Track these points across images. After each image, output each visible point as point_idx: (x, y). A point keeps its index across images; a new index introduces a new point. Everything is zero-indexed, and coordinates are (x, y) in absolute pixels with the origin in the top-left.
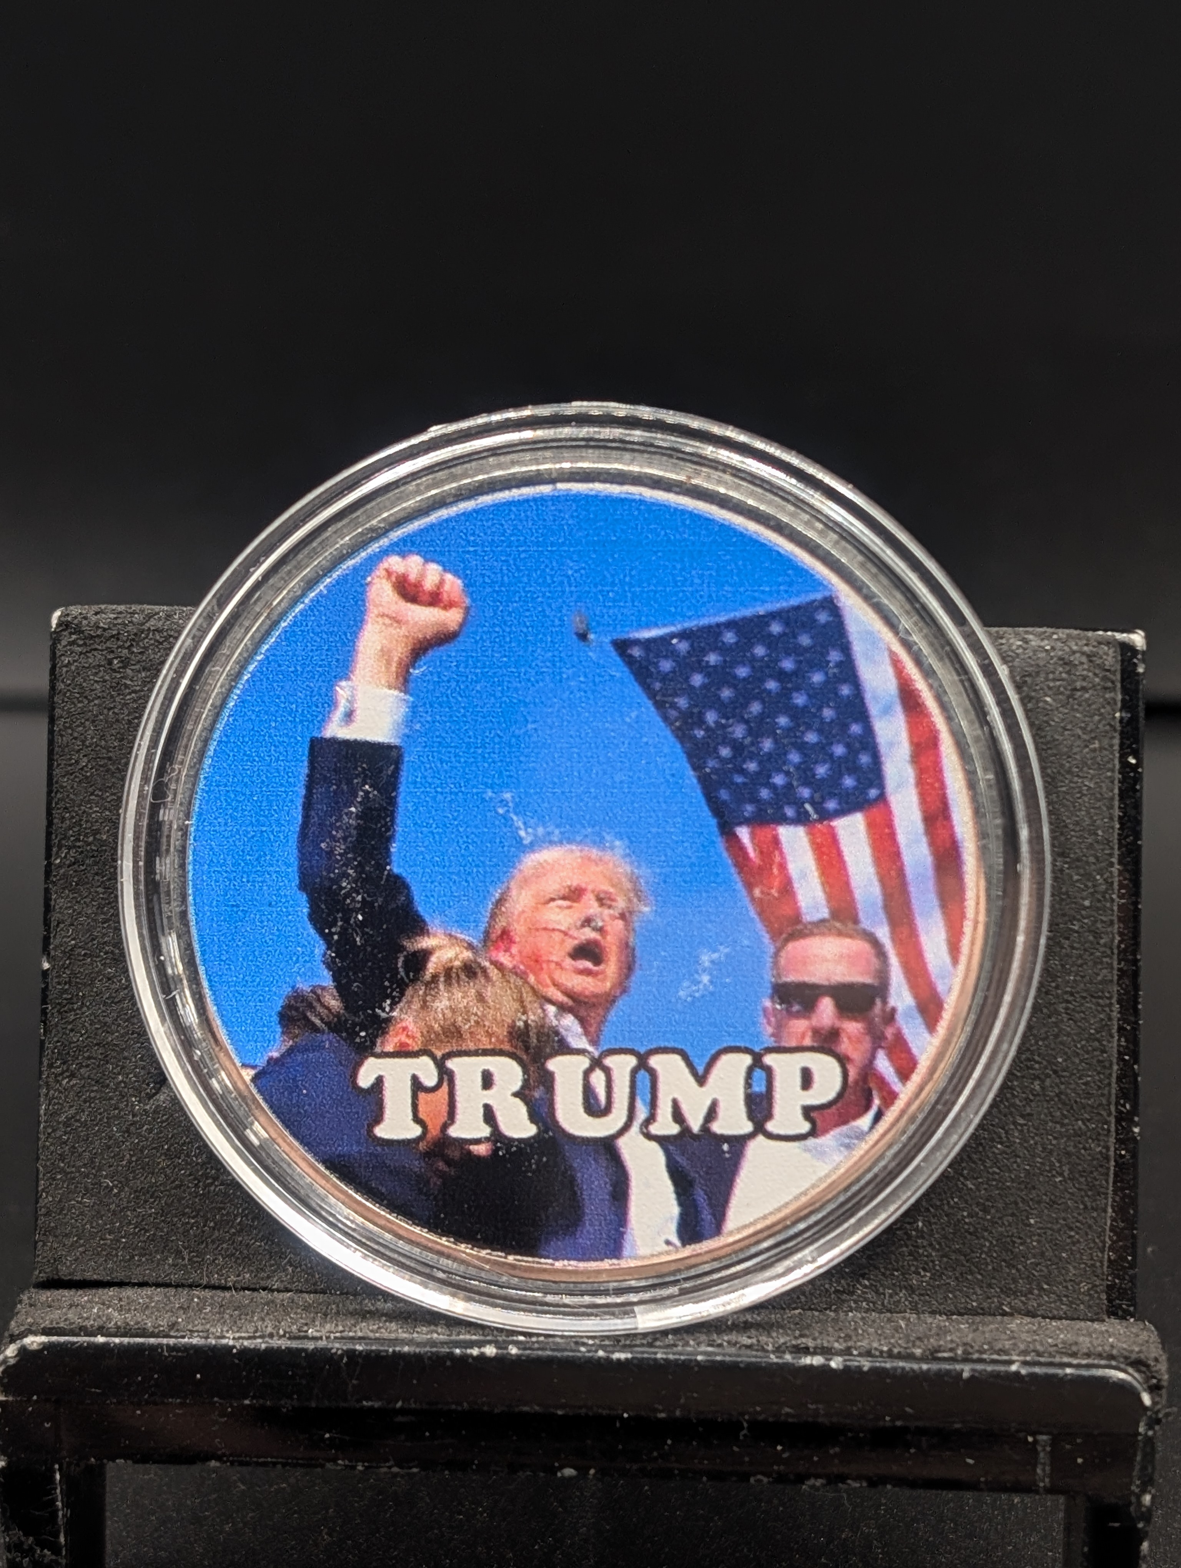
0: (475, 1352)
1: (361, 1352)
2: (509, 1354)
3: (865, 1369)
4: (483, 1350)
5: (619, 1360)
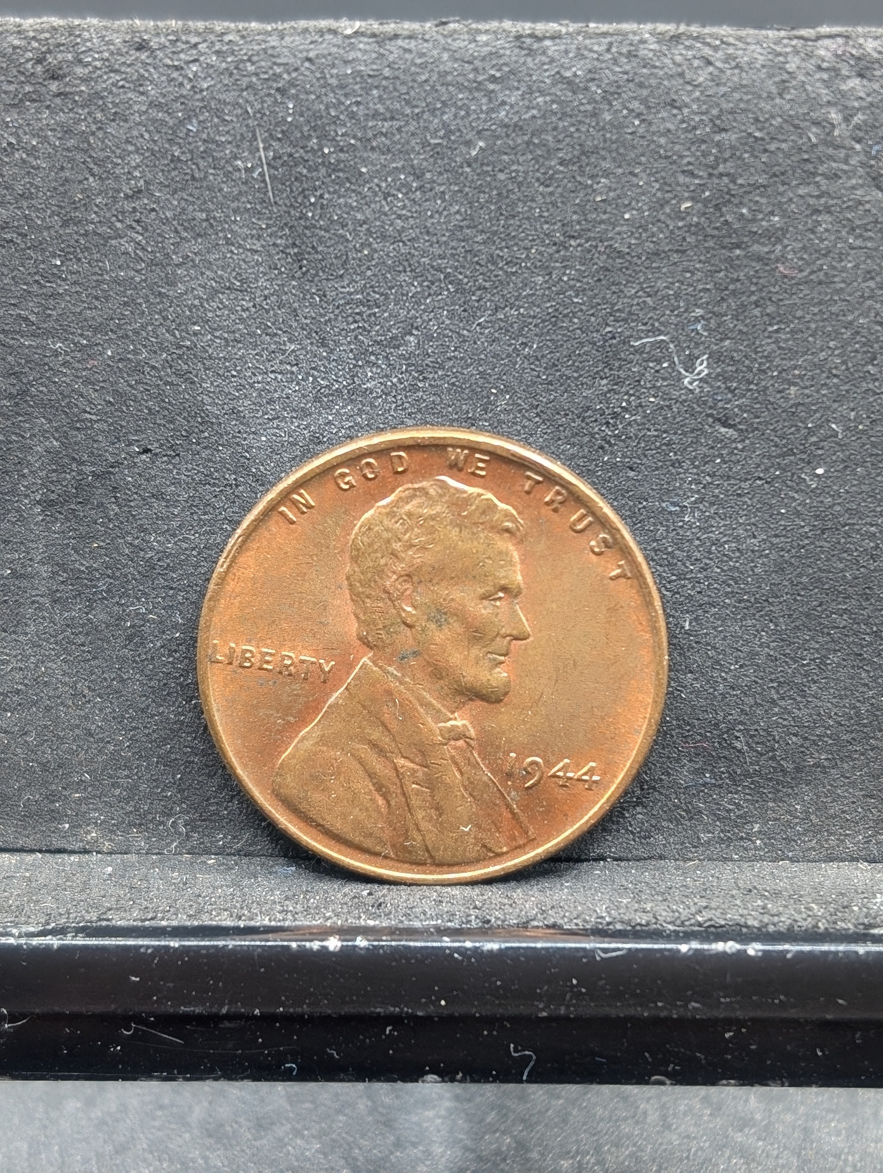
0: (316, 945)
1: (175, 950)
2: (355, 946)
3: (789, 956)
4: (325, 943)
5: (491, 952)
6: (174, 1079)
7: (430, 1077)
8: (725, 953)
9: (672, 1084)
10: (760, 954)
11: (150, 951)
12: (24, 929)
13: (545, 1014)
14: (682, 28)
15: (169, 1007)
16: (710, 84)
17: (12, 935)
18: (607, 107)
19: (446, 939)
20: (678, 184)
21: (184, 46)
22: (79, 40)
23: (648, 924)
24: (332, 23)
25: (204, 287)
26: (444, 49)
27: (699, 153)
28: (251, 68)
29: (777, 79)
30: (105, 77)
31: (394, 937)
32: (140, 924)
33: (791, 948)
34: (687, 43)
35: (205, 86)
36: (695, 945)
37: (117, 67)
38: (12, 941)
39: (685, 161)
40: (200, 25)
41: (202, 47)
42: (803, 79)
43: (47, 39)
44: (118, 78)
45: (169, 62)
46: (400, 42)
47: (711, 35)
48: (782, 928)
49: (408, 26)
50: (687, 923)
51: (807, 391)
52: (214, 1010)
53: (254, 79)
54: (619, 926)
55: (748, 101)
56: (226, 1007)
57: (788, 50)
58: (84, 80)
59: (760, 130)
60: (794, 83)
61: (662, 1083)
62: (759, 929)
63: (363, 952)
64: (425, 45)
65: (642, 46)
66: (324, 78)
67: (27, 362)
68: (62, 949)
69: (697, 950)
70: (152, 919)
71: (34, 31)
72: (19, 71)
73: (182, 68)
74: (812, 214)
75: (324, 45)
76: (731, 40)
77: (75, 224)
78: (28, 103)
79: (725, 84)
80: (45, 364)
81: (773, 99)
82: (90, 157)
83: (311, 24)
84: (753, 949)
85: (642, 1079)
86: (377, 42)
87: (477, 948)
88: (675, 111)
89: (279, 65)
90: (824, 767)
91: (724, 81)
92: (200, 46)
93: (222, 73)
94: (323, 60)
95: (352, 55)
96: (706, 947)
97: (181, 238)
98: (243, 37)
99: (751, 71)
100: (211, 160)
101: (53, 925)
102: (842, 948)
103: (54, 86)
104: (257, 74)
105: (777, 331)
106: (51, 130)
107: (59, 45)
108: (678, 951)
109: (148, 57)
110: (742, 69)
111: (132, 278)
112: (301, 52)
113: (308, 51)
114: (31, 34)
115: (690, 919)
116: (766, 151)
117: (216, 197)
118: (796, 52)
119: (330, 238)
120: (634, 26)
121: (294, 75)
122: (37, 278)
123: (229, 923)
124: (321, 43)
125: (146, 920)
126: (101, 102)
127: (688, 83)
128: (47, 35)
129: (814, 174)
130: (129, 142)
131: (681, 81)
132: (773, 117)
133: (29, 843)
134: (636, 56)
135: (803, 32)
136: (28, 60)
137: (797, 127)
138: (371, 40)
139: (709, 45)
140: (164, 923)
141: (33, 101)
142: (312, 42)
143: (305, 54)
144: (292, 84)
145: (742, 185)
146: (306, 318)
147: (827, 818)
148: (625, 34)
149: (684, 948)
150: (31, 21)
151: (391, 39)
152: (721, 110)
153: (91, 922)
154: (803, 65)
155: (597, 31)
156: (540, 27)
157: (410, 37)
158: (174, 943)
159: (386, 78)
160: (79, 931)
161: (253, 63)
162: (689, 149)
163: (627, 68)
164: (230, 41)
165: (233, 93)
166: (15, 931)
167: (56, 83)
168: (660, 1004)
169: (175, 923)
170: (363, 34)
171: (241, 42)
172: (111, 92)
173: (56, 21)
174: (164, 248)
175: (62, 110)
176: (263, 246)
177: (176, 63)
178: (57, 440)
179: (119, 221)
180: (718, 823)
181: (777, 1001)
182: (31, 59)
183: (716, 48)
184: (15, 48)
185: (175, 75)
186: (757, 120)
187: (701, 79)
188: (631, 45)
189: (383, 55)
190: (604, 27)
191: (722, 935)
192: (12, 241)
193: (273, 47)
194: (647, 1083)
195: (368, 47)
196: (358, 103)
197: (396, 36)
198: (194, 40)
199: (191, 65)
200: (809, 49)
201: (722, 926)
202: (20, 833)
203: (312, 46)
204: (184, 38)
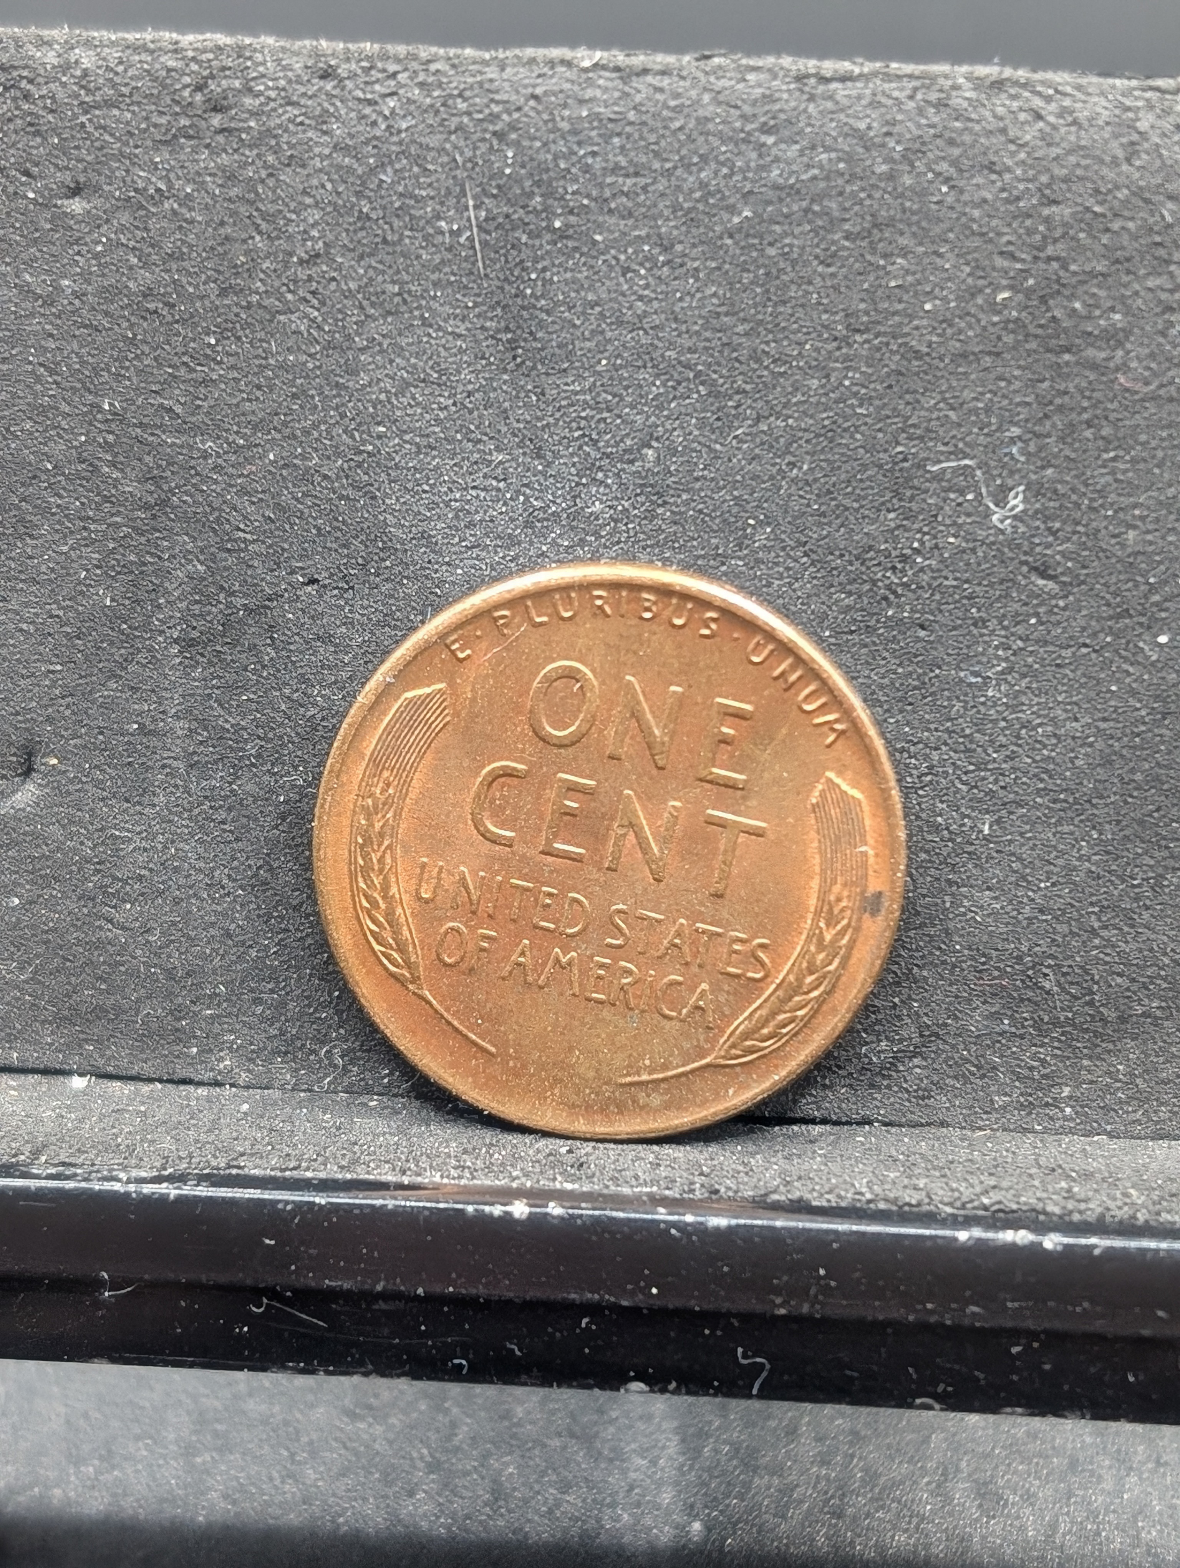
6: (313, 1372)
7: (637, 1386)
8: (1014, 1245)
9: (942, 1410)
10: (1059, 1248)
11: (289, 1207)
12: (134, 1173)
13: (783, 1311)
14: (1008, 72)
15: (310, 1280)
16: (1040, 143)
17: (118, 1180)
18: (908, 168)
19: (661, 1210)
20: (994, 269)
21: (380, 76)
22: (249, 63)
23: (919, 1205)
24: (565, 52)
25: (393, 379)
26: (705, 89)
27: (1022, 231)
28: (462, 105)
29: (1124, 140)
30: (280, 111)
31: (597, 1205)
32: (279, 1174)
33: (1099, 1243)
34: (1012, 91)
35: (404, 126)
36: (977, 1233)
37: (295, 98)
38: (117, 1187)
39: (1005, 239)
40: (401, 49)
41: (402, 77)
42: (1158, 140)
43: (209, 61)
44: (296, 112)
45: (361, 95)
46: (649, 79)
47: (1043, 83)
48: (1091, 1217)
49: (661, 59)
50: (969, 1206)
51: (1149, 537)
52: (367, 1287)
53: (466, 120)
54: (882, 1206)
55: (1086, 168)
56: (382, 1283)
57: (1140, 104)
58: (254, 114)
59: (1101, 203)
60: (1146, 145)
61: (929, 1408)
62: (1061, 1217)
63: (556, 1221)
64: (682, 83)
65: (954, 93)
66: (553, 120)
67: (169, 464)
68: (180, 1199)
69: (979, 1240)
70: (295, 1168)
71: (194, 50)
72: (173, 100)
73: (376, 103)
74: (1163, 313)
75: (554, 80)
76: (1069, 89)
77: (236, 294)
78: (182, 140)
79: (1058, 144)
80: (192, 468)
81: (1118, 165)
82: (257, 209)
83: (541, 53)
84: (1051, 1242)
85: (904, 1401)
86: (621, 78)
87: (701, 1223)
88: (994, 177)
89: (497, 102)
90: (1156, 1018)
91: (1057, 140)
92: (399, 76)
93: (426, 111)
94: (553, 99)
95: (589, 93)
96: (990, 1235)
97: (367, 316)
98: (454, 66)
99: (1092, 130)
100: (407, 219)
101: (171, 1170)
102: (1164, 1245)
103: (216, 120)
104: (469, 113)
105: (1114, 459)
106: (210, 175)
107: (224, 69)
108: (956, 1239)
109: (335, 87)
110: (1081, 127)
111: (304, 364)
112: (526, 87)
113: (534, 86)
114: (190, 54)
115: (972, 1201)
116: (1107, 230)
117: (413, 265)
118: (1150, 107)
119: (553, 322)
120: (945, 68)
121: (516, 115)
122: (185, 359)
123: (390, 1178)
124: (552, 77)
125: (287, 1169)
126: (273, 142)
127: (1012, 142)
128: (211, 56)
129: (1168, 262)
130: (308, 194)
131: (1003, 139)
132: (1117, 187)
133: (147, 1069)
134: (946, 105)
135: (1160, 83)
136: (186, 86)
137: (1147, 201)
138: (614, 75)
139: (1039, 94)
140: (309, 1174)
141: (189, 137)
142: (539, 76)
143: (530, 90)
144: (513, 127)
145: (1075, 273)
146: (518, 421)
147: (1157, 1083)
148: (933, 78)
149: (963, 1236)
150: (190, 38)
151: (638, 75)
152: (1052, 177)
153: (218, 1169)
154: (1159, 123)
155: (899, 73)
156: (829, 66)
157: (663, 73)
158: (320, 1200)
159: (631, 123)
160: (202, 1179)
161: (465, 100)
162: (1009, 225)
163: (936, 120)
164: (438, 71)
165: (439, 136)
166: (123, 1176)
167: (219, 116)
168: (929, 1306)
169: (322, 1175)
170: (604, 68)
171: (452, 72)
172: (286, 130)
173: (222, 39)
174: (344, 327)
175: (225, 150)
176: (468, 329)
177: (369, 96)
178: (202, 564)
179: (290, 291)
180: (1017, 1084)
181: (1078, 1309)
182: (188, 86)
183: (1048, 99)
184: (169, 70)
185: (367, 111)
186: (1097, 191)
187: (1028, 137)
188: (941, 91)
189: (628, 95)
190: (909, 68)
191: (1011, 1220)
192: (156, 312)
193: (491, 81)
194: (911, 1406)
195: (610, 84)
196: (594, 154)
197: (645, 71)
198: (392, 68)
199: (388, 100)
200: (1166, 103)
201: (1013, 1211)
202: (135, 1056)
203: (540, 81)
204: (380, 65)
